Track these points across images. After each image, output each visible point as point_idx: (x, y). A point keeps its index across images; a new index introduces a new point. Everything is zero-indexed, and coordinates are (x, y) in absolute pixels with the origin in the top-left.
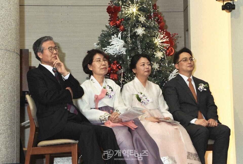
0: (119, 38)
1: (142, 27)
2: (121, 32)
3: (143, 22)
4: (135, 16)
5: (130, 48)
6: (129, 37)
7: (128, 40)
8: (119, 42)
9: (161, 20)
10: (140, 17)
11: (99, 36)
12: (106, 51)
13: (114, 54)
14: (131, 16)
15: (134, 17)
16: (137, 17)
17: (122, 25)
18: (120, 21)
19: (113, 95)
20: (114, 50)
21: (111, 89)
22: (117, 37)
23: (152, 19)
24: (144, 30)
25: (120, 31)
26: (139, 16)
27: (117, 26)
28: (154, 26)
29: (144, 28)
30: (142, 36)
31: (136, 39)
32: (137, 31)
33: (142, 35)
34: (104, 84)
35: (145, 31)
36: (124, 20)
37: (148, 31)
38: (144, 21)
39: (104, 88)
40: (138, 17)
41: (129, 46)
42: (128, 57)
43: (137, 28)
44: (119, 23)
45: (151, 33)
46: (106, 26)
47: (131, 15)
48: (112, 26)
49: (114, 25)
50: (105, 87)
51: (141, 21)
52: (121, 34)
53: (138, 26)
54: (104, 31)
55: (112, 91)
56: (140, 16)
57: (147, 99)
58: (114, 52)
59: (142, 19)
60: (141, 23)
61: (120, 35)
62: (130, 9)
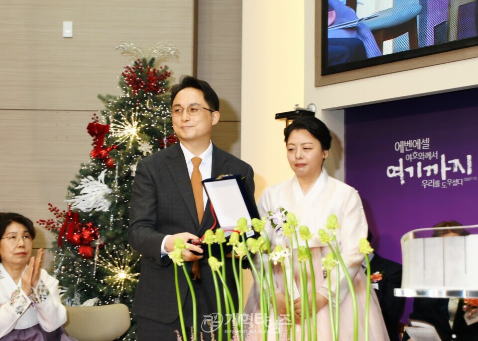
0: (101, 182)
2: (106, 170)
3: (147, 153)
4: (132, 142)
5: (117, 201)
6: (115, 181)
10: (142, 145)
16: (136, 144)
18: (109, 149)
22: (96, 180)
25: (104, 169)
26: (140, 143)
27: (102, 160)
31: (130, 184)
32: (133, 170)
38: (148, 151)
42: (112, 216)
43: (134, 163)
44: (105, 154)
49: (98, 157)
51: (142, 152)
52: (105, 173)
53: (136, 161)
58: (89, 207)
60: (142, 155)
61: (102, 176)
62: (125, 130)
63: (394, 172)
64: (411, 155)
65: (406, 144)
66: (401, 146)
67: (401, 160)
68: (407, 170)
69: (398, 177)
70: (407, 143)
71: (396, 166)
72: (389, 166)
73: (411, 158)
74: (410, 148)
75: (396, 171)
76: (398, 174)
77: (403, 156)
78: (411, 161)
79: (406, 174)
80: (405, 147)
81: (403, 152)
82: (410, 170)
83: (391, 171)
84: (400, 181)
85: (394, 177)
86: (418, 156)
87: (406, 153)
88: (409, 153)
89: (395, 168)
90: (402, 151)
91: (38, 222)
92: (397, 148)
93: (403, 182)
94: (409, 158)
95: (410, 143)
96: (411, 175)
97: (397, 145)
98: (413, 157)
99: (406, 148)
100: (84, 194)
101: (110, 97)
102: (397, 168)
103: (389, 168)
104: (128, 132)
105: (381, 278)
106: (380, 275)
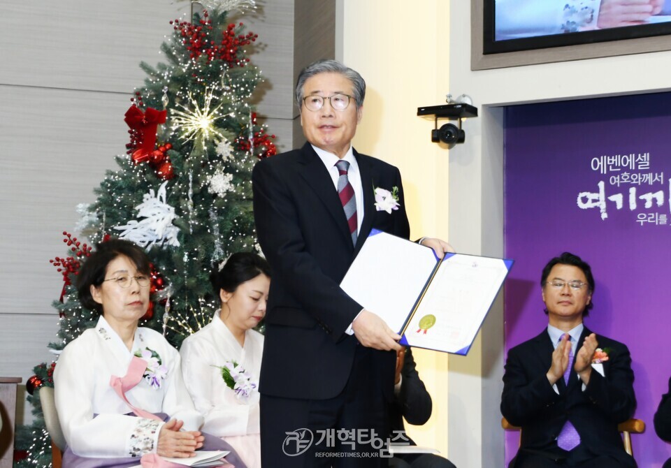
0: (161, 199)
1: (225, 172)
2: (167, 182)
3: (228, 158)
4: (206, 140)
5: (191, 230)
6: (188, 199)
7: (187, 207)
8: (159, 210)
10: (220, 144)
11: (98, 186)
12: (121, 235)
13: (143, 242)
14: (196, 138)
15: (203, 143)
16: (212, 144)
17: (170, 161)
18: (161, 149)
19: (164, 376)
20: (144, 231)
21: (156, 360)
22: (156, 196)
23: (252, 150)
24: (231, 182)
25: (164, 181)
26: (217, 142)
27: (155, 165)
29: (231, 175)
30: (225, 198)
31: (207, 205)
32: (212, 183)
33: (225, 194)
34: (136, 346)
35: (232, 185)
36: (171, 148)
37: (242, 185)
38: (229, 154)
39: (136, 355)
40: (213, 142)
41: (189, 225)
42: (186, 253)
43: (212, 173)
44: (158, 156)
46: (118, 160)
47: (194, 137)
48: (139, 163)
49: (146, 159)
50: (138, 353)
51: (221, 156)
52: (166, 187)
53: (214, 170)
54: (112, 174)
55: (160, 363)
56: (220, 139)
57: (251, 382)
58: (144, 239)
59: (225, 149)
60: (223, 161)
61: (162, 191)
62: (191, 121)
63: (590, 201)
64: (618, 178)
65: (611, 161)
66: (602, 164)
67: (601, 185)
68: (612, 198)
69: (597, 209)
70: (613, 160)
71: (592, 192)
72: (582, 192)
73: (618, 181)
74: (617, 167)
75: (593, 200)
76: (596, 204)
77: (605, 178)
78: (618, 185)
79: (611, 206)
80: (608, 166)
81: (605, 173)
82: (618, 199)
83: (585, 200)
84: (600, 214)
85: (589, 209)
86: (630, 179)
87: (610, 174)
88: (616, 174)
89: (590, 196)
90: (604, 171)
91: (51, 261)
92: (595, 166)
93: (604, 216)
94: (616, 181)
95: (616, 160)
96: (619, 206)
97: (595, 162)
98: (621, 180)
99: (611, 167)
100: (142, 218)
101: (163, 67)
102: (595, 196)
103: (581, 195)
104: (197, 123)
105: (606, 359)
106: (605, 354)
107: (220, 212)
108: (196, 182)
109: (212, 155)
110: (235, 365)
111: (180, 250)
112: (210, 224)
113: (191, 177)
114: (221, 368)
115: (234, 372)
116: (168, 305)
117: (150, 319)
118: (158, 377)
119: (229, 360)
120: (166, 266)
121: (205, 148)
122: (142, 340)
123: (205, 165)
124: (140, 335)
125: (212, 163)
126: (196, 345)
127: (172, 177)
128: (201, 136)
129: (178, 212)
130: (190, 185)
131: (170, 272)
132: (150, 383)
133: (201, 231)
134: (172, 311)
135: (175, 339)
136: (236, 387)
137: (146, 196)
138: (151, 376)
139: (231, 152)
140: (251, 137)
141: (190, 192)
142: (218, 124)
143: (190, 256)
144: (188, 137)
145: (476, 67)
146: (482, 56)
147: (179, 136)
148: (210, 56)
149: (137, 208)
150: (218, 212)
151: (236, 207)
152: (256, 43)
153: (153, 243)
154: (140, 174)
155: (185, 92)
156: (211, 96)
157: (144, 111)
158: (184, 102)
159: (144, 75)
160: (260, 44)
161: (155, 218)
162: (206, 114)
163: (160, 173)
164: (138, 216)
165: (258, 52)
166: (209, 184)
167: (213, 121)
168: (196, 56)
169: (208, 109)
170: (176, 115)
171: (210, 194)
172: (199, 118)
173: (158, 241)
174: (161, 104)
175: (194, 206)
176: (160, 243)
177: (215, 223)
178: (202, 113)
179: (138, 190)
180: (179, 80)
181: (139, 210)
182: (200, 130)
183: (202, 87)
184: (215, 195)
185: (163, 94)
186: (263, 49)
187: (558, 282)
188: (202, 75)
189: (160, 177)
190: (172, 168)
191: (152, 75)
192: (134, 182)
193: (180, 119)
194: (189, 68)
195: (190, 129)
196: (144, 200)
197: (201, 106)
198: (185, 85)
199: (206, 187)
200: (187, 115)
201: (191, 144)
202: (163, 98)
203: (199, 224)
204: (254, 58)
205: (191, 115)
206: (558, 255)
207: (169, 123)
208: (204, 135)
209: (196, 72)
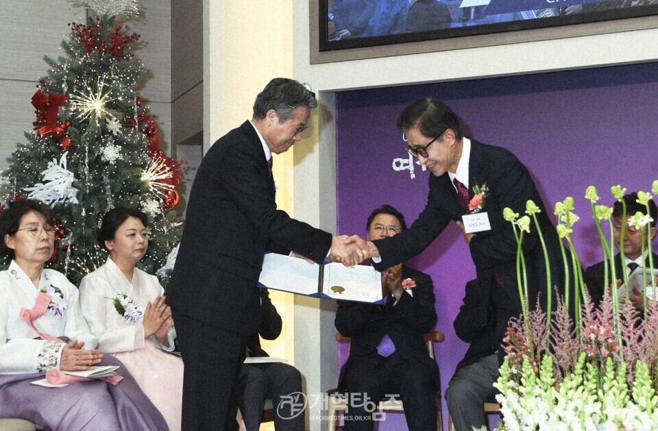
0: (63, 166)
1: (115, 144)
2: (67, 152)
3: (118, 133)
4: (99, 119)
5: (88, 191)
6: (85, 166)
7: (84, 172)
8: (61, 175)
9: (153, 130)
10: (110, 122)
11: (10, 156)
12: (30, 195)
13: (48, 200)
14: (91, 117)
15: (97, 121)
16: (103, 121)
17: (69, 136)
18: (63, 126)
19: (65, 307)
20: (49, 192)
21: (58, 294)
22: (58, 164)
23: (136, 127)
24: (120, 152)
25: (65, 152)
26: (108, 120)
27: (57, 139)
28: (140, 143)
29: (120, 147)
30: (114, 165)
31: (100, 170)
32: (105, 153)
33: (115, 162)
34: (43, 284)
35: (121, 154)
36: (71, 125)
37: (129, 154)
38: (118, 130)
39: (42, 291)
40: (105, 120)
41: (86, 186)
42: (84, 209)
43: (104, 145)
44: (60, 132)
45: (133, 159)
46: (27, 135)
47: (89, 117)
48: (44, 137)
49: (50, 134)
50: (44, 289)
51: (112, 131)
52: (67, 156)
53: (106, 142)
54: (22, 146)
55: (62, 297)
56: (110, 118)
57: (138, 310)
58: (48, 198)
59: (115, 126)
60: (113, 135)
61: (64, 159)
62: (87, 104)
63: (402, 165)
69: (408, 171)
71: (403, 158)
72: (396, 158)
76: (406, 167)
79: (418, 168)
83: (398, 164)
84: (410, 175)
85: (401, 171)
89: (403, 161)
93: (413, 176)
100: (47, 181)
101: (62, 60)
102: (406, 161)
103: (396, 160)
104: (91, 105)
105: (414, 286)
106: (413, 282)
107: (111, 176)
108: (91, 152)
109: (105, 131)
110: (125, 297)
111: (79, 207)
112: (103, 186)
113: (87, 148)
114: (113, 299)
115: (124, 302)
116: (69, 250)
117: (54, 262)
118: (61, 308)
119: (120, 293)
120: (68, 219)
121: (98, 125)
122: (47, 279)
123: (99, 139)
124: (46, 275)
125: (104, 137)
126: (93, 282)
127: (72, 149)
128: (95, 115)
129: (77, 176)
130: (86, 154)
131: (70, 224)
132: (54, 313)
133: (96, 192)
134: (72, 255)
135: (75, 278)
136: (126, 314)
137: (50, 163)
138: (55, 307)
139: (120, 129)
140: (136, 116)
141: (87, 161)
142: (109, 106)
143: (87, 212)
144: (85, 116)
145: (313, 61)
146: (319, 53)
147: (77, 116)
148: (101, 52)
149: (42, 173)
150: (110, 176)
151: (124, 171)
152: (139, 41)
153: (56, 201)
154: (45, 146)
155: (81, 80)
156: (103, 84)
157: (48, 95)
158: (81, 88)
159: (48, 66)
160: (143, 42)
161: (58, 181)
162: (98, 98)
163: (61, 145)
164: (44, 180)
165: (141, 49)
166: (102, 154)
167: (104, 103)
168: (90, 51)
169: (100, 94)
170: (73, 98)
171: (103, 162)
172: (93, 102)
173: (60, 199)
174: (62, 90)
175: (90, 172)
176: (62, 201)
177: (107, 185)
178: (96, 97)
179: (43, 159)
180: (76, 71)
181: (44, 175)
182: (94, 110)
183: (95, 77)
184: (107, 163)
185: (63, 82)
186: (145, 46)
187: (378, 226)
188: (95, 67)
189: (61, 148)
190: (72, 142)
191: (54, 67)
192: (40, 152)
193: (77, 102)
194: (84, 61)
195: (86, 110)
196: (48, 167)
197: (95, 92)
198: (81, 75)
199: (99, 157)
200: (83, 99)
201: (87, 122)
202: (63, 86)
203: (94, 186)
204: (137, 53)
205: (87, 99)
206: (379, 207)
207: (68, 105)
208: (97, 115)
209: (90, 65)
